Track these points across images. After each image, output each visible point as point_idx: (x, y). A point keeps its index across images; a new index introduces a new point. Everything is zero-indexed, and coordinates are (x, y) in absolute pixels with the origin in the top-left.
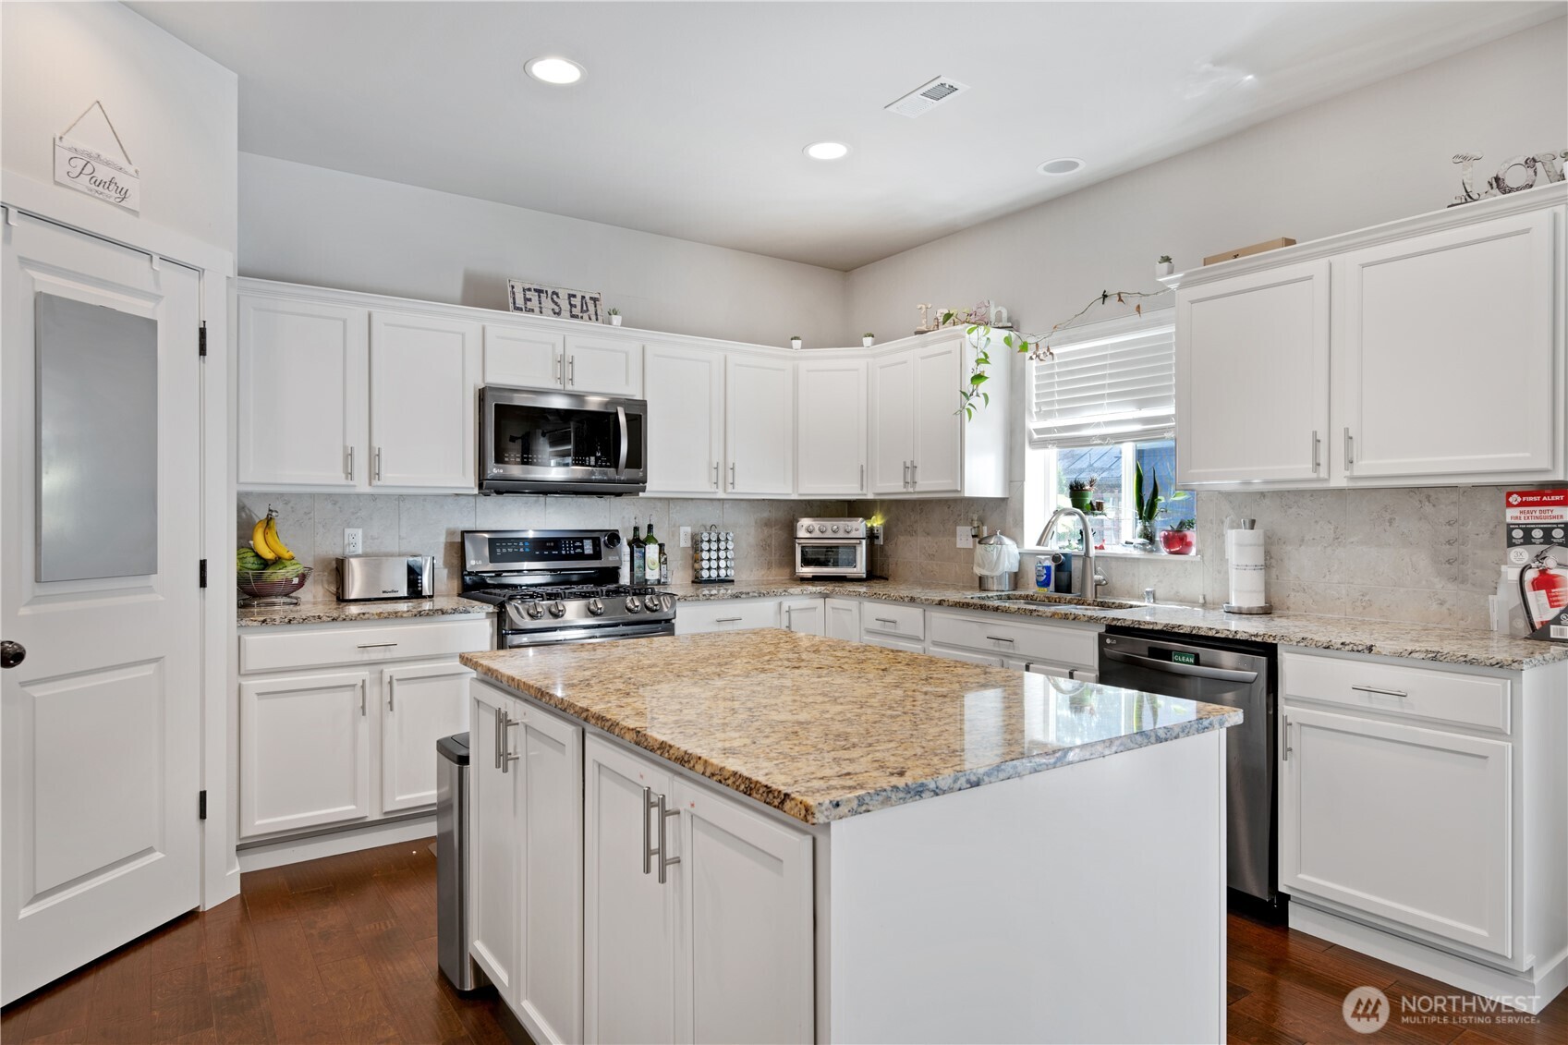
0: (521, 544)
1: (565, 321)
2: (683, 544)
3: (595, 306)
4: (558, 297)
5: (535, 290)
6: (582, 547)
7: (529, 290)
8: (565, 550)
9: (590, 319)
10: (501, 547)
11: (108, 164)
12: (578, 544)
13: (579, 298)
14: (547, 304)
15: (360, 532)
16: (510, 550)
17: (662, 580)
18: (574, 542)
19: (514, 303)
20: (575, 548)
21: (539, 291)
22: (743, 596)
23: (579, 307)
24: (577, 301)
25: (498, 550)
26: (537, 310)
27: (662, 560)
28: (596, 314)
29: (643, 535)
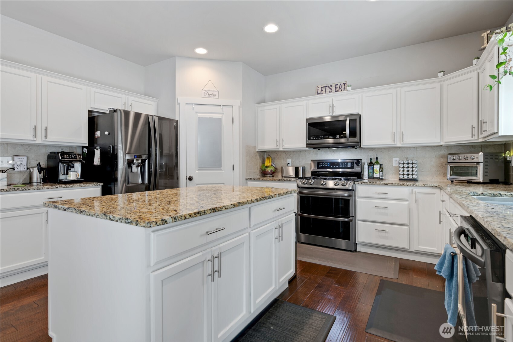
0: (327, 164)
1: (333, 93)
2: (394, 165)
3: (344, 86)
4: (332, 87)
5: (325, 87)
6: (347, 165)
7: (323, 87)
8: (341, 166)
9: (342, 91)
10: (321, 164)
11: (212, 91)
12: (346, 164)
13: (339, 85)
14: (328, 89)
15: (291, 160)
16: (323, 165)
17: (380, 178)
18: (344, 163)
19: (318, 92)
20: (344, 165)
21: (326, 87)
23: (338, 88)
24: (338, 86)
25: (320, 165)
26: (324, 93)
27: (381, 170)
28: (344, 88)
29: (374, 161)
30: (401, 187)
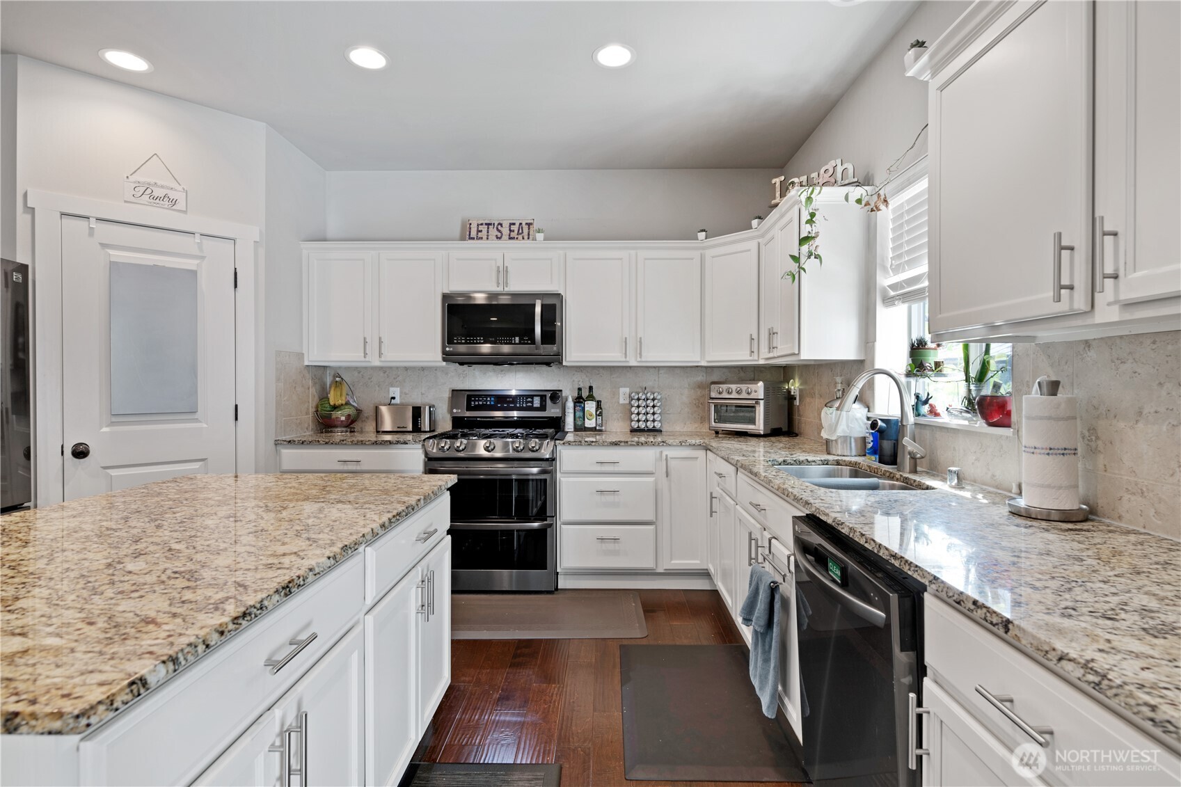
0: (489, 399)
1: (505, 243)
2: (622, 401)
3: (529, 229)
4: (502, 226)
5: (486, 224)
6: (532, 402)
7: (482, 224)
8: (520, 404)
9: (523, 239)
10: (475, 401)
11: (162, 187)
12: (529, 399)
13: (517, 225)
14: (493, 232)
15: (399, 389)
16: (481, 403)
18: (527, 398)
19: (470, 235)
20: (527, 402)
21: (488, 225)
22: (623, 444)
23: (516, 232)
24: (515, 228)
25: (473, 403)
26: (485, 237)
27: (598, 413)
28: (529, 235)
29: (585, 394)
30: (642, 447)
